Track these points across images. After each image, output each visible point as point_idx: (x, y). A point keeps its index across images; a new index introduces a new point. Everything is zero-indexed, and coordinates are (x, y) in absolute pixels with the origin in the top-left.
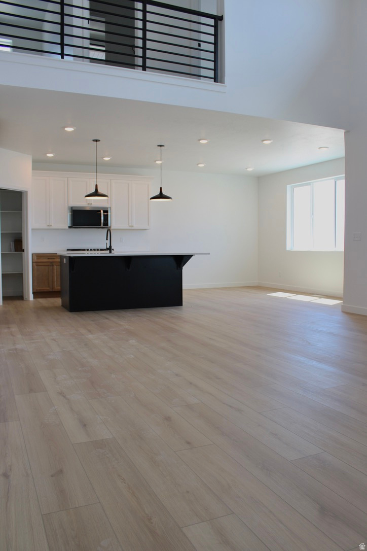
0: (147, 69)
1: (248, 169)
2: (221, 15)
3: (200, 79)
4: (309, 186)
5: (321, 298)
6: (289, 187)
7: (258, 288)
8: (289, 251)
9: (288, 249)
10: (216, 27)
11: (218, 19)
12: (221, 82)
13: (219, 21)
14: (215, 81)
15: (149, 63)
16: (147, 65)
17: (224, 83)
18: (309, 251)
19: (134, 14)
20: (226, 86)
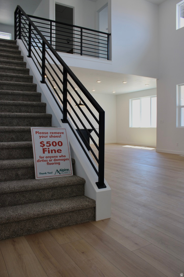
0: (83, 55)
1: (113, 92)
2: (110, 33)
3: (99, 58)
4: (139, 100)
5: (145, 147)
6: (130, 100)
7: (117, 144)
8: (131, 128)
9: (130, 126)
10: (108, 38)
11: (109, 35)
12: (110, 60)
13: (109, 36)
14: (108, 60)
15: (83, 52)
16: (83, 53)
17: (111, 60)
18: (139, 128)
19: (73, 32)
20: (112, 62)
